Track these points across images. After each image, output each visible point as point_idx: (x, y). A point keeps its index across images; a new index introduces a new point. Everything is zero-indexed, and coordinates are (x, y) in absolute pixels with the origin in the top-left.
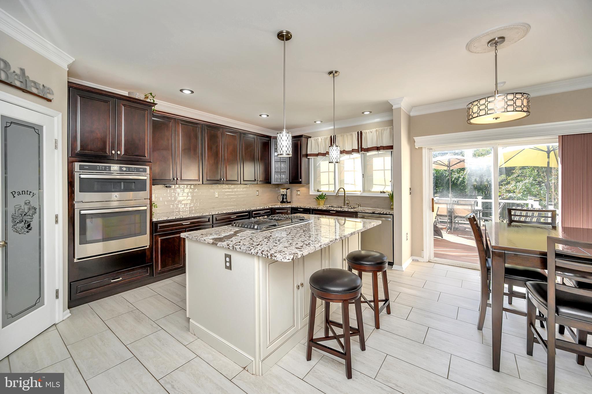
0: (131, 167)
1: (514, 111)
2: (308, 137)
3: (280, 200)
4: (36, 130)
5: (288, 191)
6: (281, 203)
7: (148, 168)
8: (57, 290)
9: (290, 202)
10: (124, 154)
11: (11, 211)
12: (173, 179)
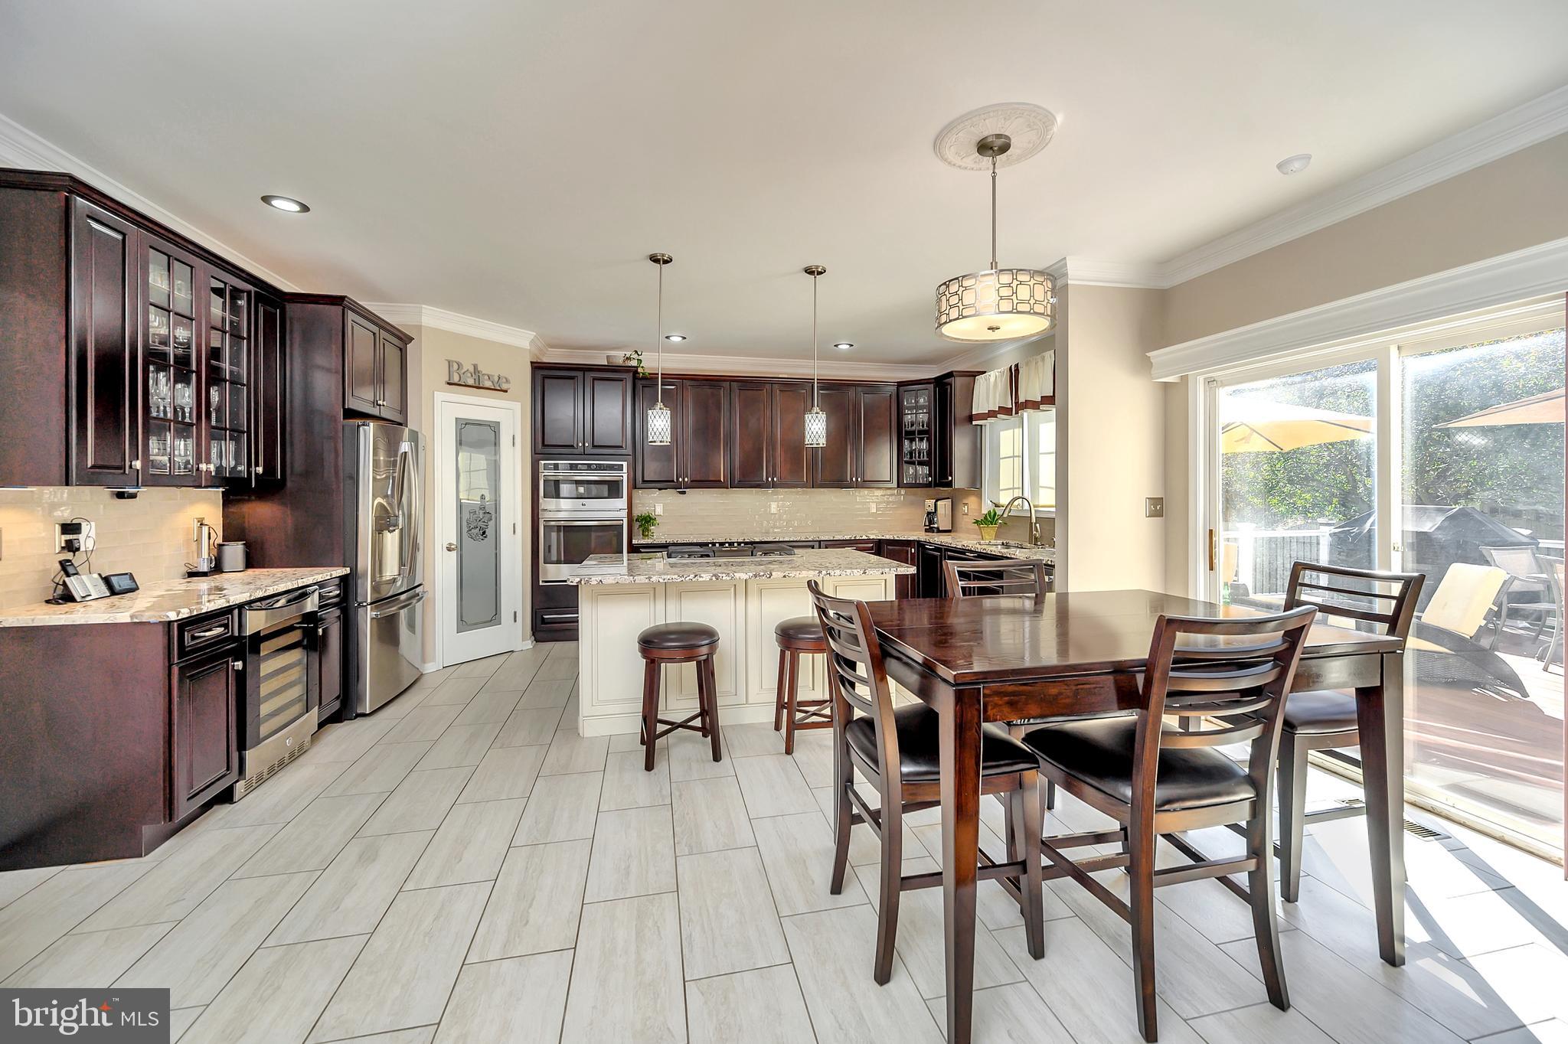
0: (603, 464)
1: (961, 317)
2: (973, 375)
3: (925, 525)
4: (494, 428)
5: (939, 503)
6: (926, 531)
7: (625, 464)
8: (515, 613)
9: (949, 531)
10: (594, 446)
11: (466, 516)
12: (678, 480)
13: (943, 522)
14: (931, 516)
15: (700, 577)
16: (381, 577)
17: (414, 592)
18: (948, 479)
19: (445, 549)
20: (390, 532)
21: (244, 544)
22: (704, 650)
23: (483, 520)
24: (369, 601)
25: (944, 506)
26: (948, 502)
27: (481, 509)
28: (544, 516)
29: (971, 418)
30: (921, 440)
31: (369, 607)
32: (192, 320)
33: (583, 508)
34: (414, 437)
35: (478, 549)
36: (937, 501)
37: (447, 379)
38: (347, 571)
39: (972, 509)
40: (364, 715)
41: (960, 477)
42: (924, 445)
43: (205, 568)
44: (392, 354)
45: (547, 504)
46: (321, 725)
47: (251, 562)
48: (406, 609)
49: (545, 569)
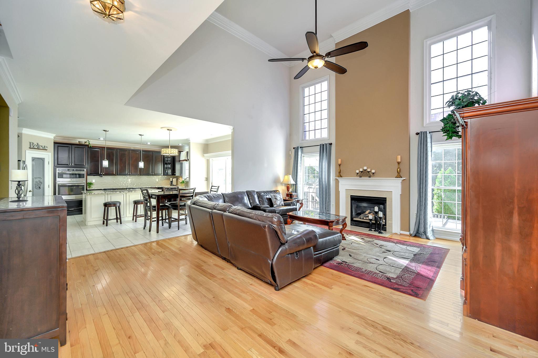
0: (79, 169)
2: (180, 152)
4: (43, 160)
5: (173, 179)
6: (170, 185)
7: (85, 169)
9: (176, 185)
10: (75, 165)
11: (34, 183)
12: (101, 173)
13: (174, 183)
14: (172, 182)
18: (175, 174)
19: (29, 191)
22: (118, 205)
23: (39, 184)
26: (176, 179)
27: (39, 181)
28: (58, 183)
29: (180, 161)
30: (169, 165)
33: (71, 181)
35: (38, 191)
36: (173, 178)
39: (181, 180)
41: (177, 173)
42: (170, 166)
45: (58, 179)
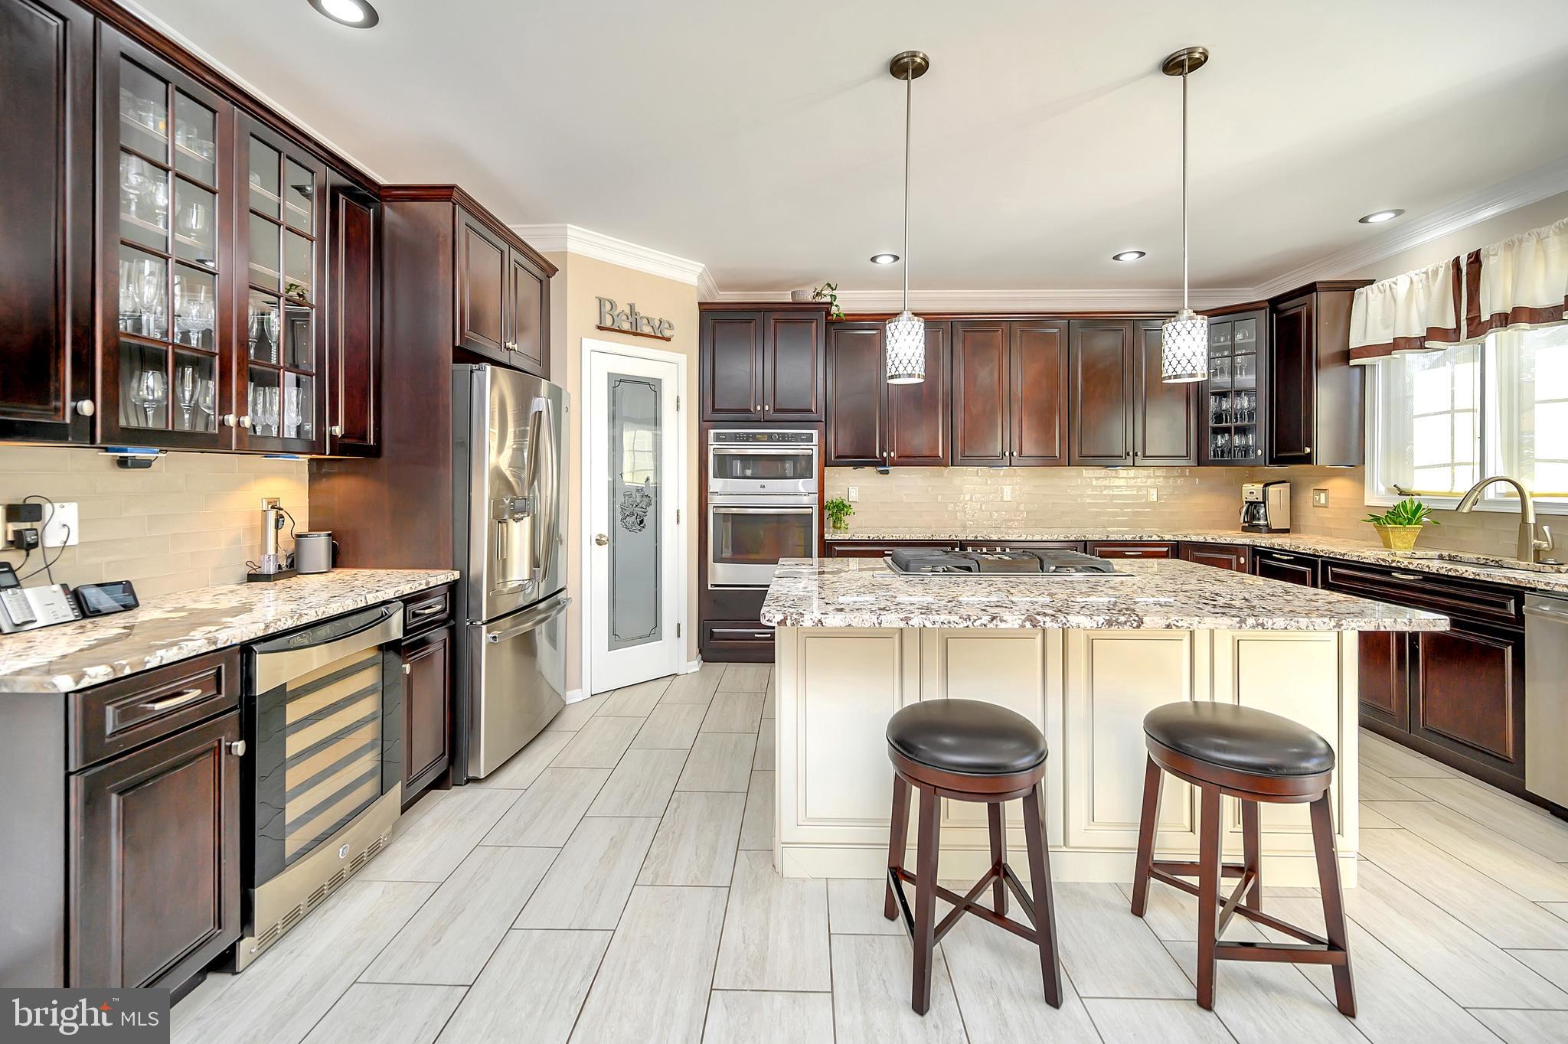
0: (787, 433)
2: (1349, 288)
3: (1244, 522)
4: (653, 386)
5: (1271, 489)
6: (1244, 529)
7: (815, 433)
8: (679, 625)
9: (1287, 531)
10: (776, 410)
11: (620, 499)
12: (881, 454)
13: (1275, 516)
14: (1255, 508)
15: (1001, 621)
16: (505, 582)
17: (554, 597)
18: (1301, 450)
19: (594, 541)
20: (517, 520)
21: (329, 535)
23: (640, 505)
24: (484, 619)
25: (1277, 495)
26: (1284, 488)
27: (638, 490)
28: (714, 500)
29: (1348, 355)
31: (484, 627)
32: (214, 193)
33: (762, 491)
34: (556, 394)
35: (635, 542)
36: (1266, 485)
37: (598, 323)
38: (457, 575)
39: (1339, 498)
40: (476, 780)
41: (1324, 448)
42: (1245, 403)
43: (270, 568)
44: (528, 287)
45: (715, 484)
46: (405, 809)
47: (337, 559)
48: (544, 624)
49: (714, 568)
